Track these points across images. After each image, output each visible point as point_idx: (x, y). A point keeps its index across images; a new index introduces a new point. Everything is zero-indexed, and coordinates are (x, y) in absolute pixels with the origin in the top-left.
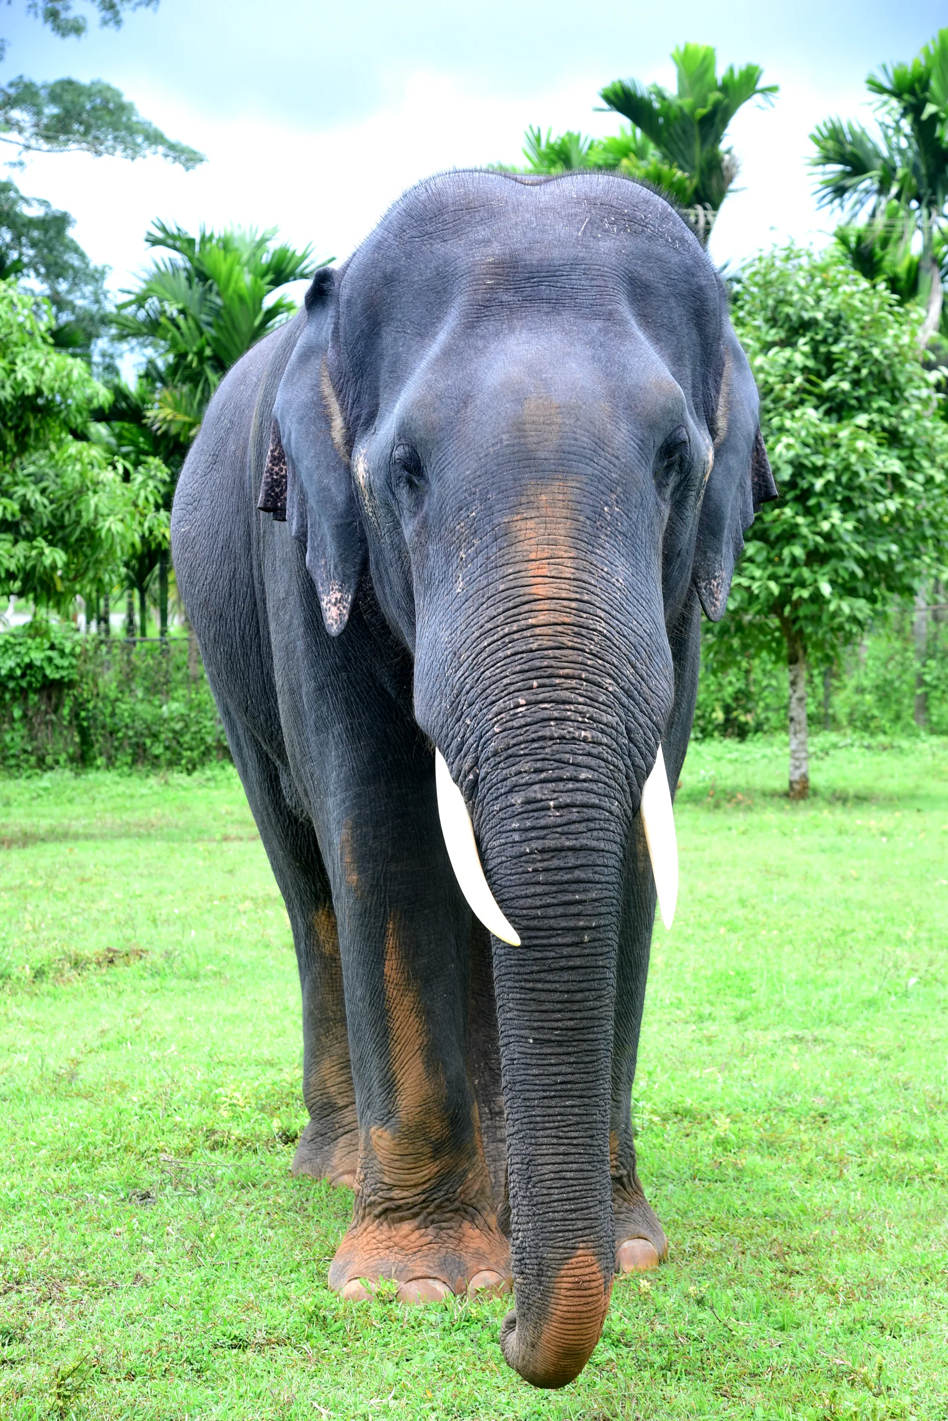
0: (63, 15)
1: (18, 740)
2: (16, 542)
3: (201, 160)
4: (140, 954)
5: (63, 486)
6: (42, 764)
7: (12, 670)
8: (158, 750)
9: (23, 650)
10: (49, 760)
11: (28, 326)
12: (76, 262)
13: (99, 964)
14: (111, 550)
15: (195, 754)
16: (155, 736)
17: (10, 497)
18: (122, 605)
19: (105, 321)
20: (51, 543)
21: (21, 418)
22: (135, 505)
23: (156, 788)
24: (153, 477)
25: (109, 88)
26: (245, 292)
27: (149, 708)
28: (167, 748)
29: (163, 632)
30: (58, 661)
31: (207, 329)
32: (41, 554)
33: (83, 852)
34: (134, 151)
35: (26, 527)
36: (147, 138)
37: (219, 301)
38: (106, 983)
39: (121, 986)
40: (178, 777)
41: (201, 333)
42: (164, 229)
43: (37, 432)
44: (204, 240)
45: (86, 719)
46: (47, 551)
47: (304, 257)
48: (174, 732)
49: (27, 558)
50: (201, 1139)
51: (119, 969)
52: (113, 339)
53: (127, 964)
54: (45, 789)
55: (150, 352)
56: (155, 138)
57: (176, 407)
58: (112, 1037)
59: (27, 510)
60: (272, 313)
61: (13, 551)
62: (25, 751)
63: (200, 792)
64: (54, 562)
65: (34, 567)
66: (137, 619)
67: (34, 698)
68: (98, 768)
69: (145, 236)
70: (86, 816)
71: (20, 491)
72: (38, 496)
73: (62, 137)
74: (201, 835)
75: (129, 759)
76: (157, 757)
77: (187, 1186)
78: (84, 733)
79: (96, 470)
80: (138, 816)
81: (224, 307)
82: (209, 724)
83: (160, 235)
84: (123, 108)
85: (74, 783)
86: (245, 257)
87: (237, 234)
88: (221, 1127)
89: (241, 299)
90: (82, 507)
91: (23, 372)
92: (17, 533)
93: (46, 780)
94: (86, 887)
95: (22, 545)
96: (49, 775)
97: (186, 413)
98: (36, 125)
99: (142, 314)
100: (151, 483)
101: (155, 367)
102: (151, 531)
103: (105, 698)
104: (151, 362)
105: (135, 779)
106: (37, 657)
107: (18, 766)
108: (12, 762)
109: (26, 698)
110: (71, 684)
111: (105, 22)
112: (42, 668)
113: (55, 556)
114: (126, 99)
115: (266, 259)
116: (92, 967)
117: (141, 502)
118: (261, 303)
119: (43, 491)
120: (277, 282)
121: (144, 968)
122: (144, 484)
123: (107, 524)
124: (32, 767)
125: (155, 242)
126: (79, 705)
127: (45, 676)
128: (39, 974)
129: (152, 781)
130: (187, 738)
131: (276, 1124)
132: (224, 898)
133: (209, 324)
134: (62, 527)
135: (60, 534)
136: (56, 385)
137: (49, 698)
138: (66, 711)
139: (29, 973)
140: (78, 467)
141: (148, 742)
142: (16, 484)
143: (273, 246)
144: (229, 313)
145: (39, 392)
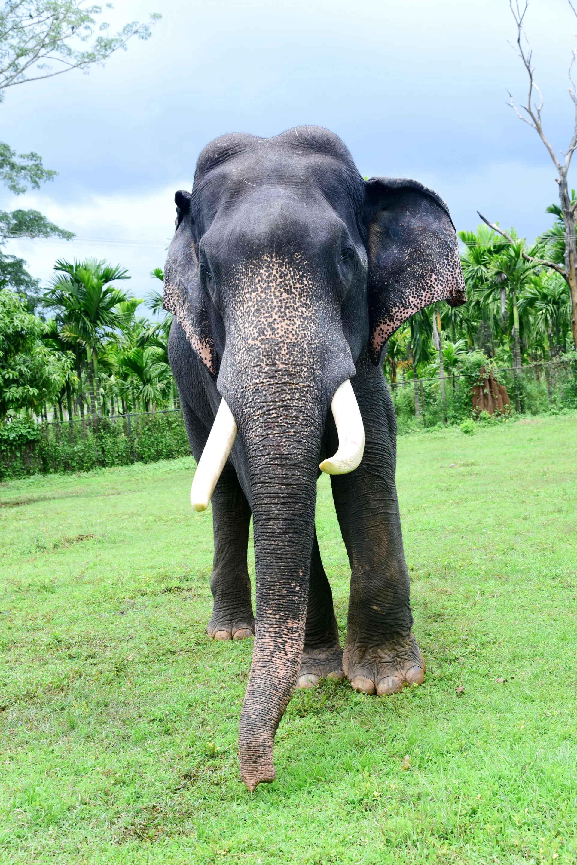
0: (17, 187)
1: (18, 464)
2: (18, 387)
3: (73, 235)
4: (92, 536)
5: (34, 364)
6: (29, 473)
7: (14, 437)
8: (74, 464)
9: (18, 429)
10: (32, 471)
11: (17, 305)
12: (26, 278)
13: (77, 541)
14: (55, 387)
15: (89, 465)
16: (72, 459)
17: (15, 370)
18: (52, 410)
19: (39, 300)
20: (31, 387)
21: (16, 340)
22: (63, 369)
23: (76, 478)
24: (69, 358)
25: (35, 212)
26: (95, 286)
27: (69, 448)
28: (77, 463)
29: (70, 419)
30: (32, 433)
31: (81, 301)
32: (29, 391)
33: (54, 504)
34: (46, 234)
35: (21, 381)
36: (51, 229)
37: (85, 290)
38: (82, 547)
39: (88, 547)
40: (84, 474)
41: (79, 303)
42: (61, 264)
43: (22, 344)
44: (77, 267)
45: (45, 454)
46: (31, 389)
47: (117, 270)
48: (80, 456)
49: (23, 393)
50: (136, 593)
51: (85, 542)
52: (44, 306)
53: (88, 540)
54: (32, 482)
55: (58, 311)
56: (54, 229)
57: (71, 331)
58: (91, 564)
59: (21, 374)
60: (106, 293)
61: (17, 391)
62: (22, 469)
63: (93, 479)
64: (34, 393)
65: (26, 396)
66: (58, 414)
67: (23, 448)
68: (51, 473)
69: (54, 267)
70: (51, 491)
71: (18, 367)
72: (25, 369)
73: (18, 232)
74: (98, 494)
75: (63, 469)
76: (74, 467)
77: (136, 609)
78: (44, 460)
79: (47, 357)
80: (70, 490)
81: (87, 292)
82: (93, 452)
83: (59, 266)
84: (41, 218)
85: (43, 479)
86: (93, 272)
87: (89, 263)
88: (143, 589)
89: (93, 288)
90: (43, 372)
91: (16, 322)
92: (18, 383)
93: (32, 479)
94: (60, 516)
95: (21, 388)
96: (32, 477)
97: (75, 334)
98: (8, 228)
99: (54, 297)
100: (69, 360)
101: (60, 317)
102: (69, 378)
103: (52, 445)
104: (59, 315)
105: (66, 476)
106: (24, 432)
107: (20, 475)
108: (17, 473)
109: (21, 449)
110: (38, 441)
111: (34, 188)
112: (26, 436)
113: (34, 391)
114: (43, 215)
115: (101, 273)
116: (75, 542)
117: (65, 368)
118: (101, 288)
119: (27, 367)
120: (106, 281)
121: (95, 541)
122: (66, 361)
123: (53, 377)
124: (25, 475)
125: (57, 268)
126: (42, 449)
127: (28, 439)
128: (56, 546)
129: (74, 476)
130: (85, 458)
131: (163, 586)
132: (116, 515)
133: (81, 299)
134: (35, 380)
135: (35, 383)
136: (29, 326)
137: (30, 447)
138: (37, 452)
139: (52, 546)
140: (41, 356)
141: (70, 461)
142: (16, 365)
143: (103, 267)
144: (89, 294)
145: (23, 329)
